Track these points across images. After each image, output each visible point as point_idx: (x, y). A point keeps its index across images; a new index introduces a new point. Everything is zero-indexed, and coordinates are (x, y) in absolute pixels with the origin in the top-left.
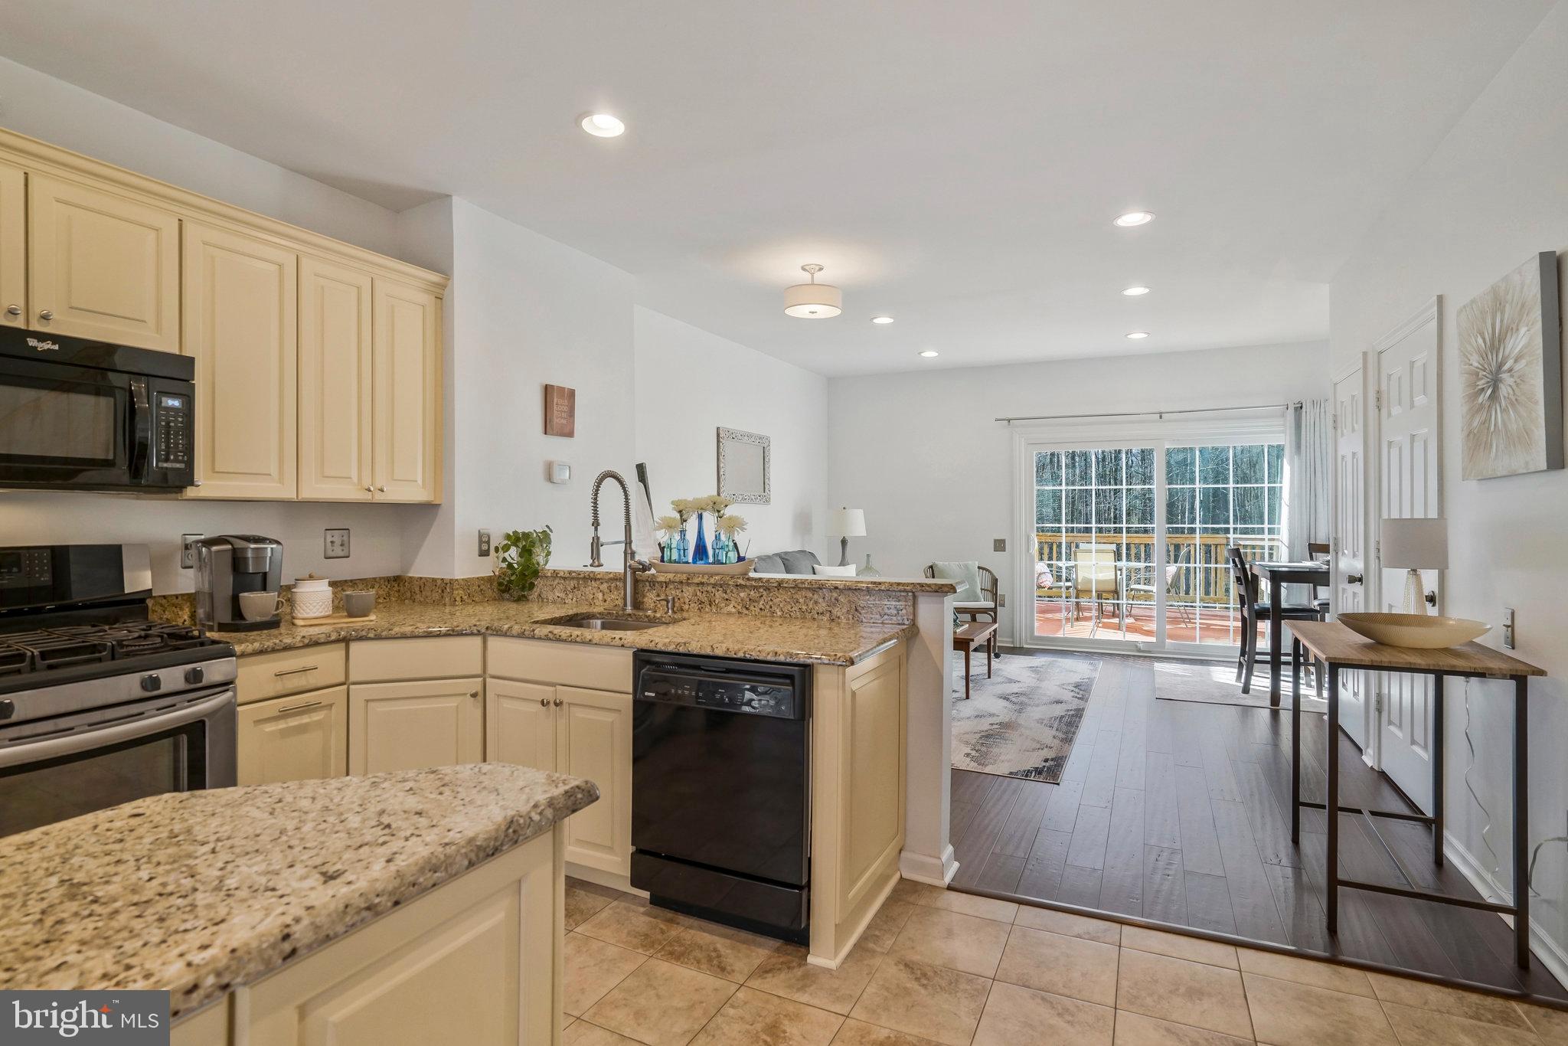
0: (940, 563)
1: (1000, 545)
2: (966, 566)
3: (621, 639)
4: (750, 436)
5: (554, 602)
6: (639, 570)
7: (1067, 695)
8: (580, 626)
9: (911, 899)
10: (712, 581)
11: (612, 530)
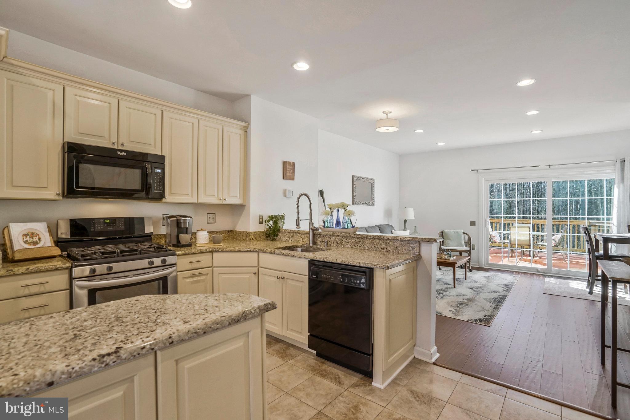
0: (446, 231)
1: (473, 224)
2: (457, 232)
3: (304, 255)
4: (366, 178)
5: (285, 241)
6: (315, 230)
7: (500, 289)
8: (293, 250)
9: (417, 366)
10: (342, 235)
11: (304, 215)
